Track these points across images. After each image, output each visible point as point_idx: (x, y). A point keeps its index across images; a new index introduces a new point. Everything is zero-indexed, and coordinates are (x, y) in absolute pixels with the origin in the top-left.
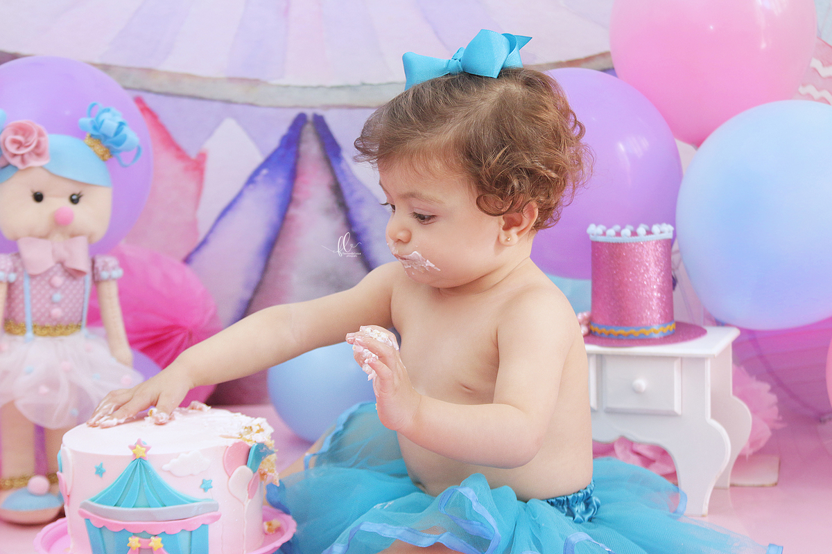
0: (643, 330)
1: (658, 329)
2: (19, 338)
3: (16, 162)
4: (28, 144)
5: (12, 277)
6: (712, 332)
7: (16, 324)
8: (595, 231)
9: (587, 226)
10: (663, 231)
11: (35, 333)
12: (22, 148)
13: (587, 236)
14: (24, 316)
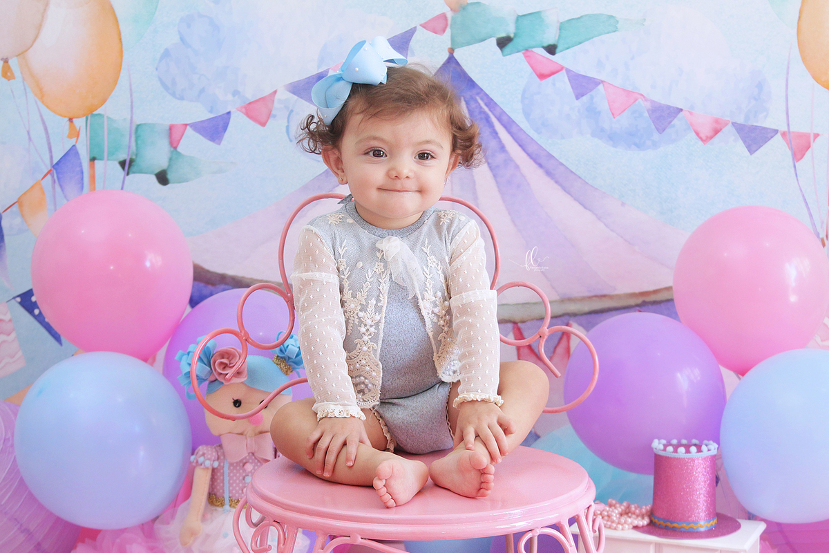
0: (692, 525)
1: (703, 524)
2: (219, 509)
3: (220, 379)
4: (231, 365)
5: (216, 464)
6: (746, 525)
7: (217, 498)
8: (657, 445)
9: (651, 442)
10: (711, 449)
11: (230, 506)
12: (227, 368)
13: (652, 449)
14: (223, 492)
